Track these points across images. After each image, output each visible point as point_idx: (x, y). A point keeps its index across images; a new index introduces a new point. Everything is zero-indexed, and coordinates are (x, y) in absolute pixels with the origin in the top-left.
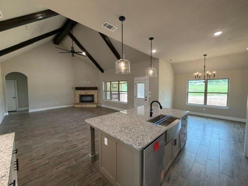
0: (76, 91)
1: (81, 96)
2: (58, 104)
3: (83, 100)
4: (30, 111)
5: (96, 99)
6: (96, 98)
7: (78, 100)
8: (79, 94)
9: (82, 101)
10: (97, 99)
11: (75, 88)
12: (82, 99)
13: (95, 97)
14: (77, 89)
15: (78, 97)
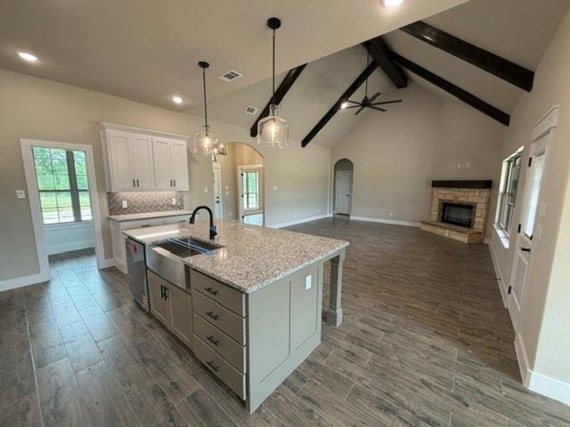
0: (435, 189)
1: (446, 206)
2: (391, 214)
3: (448, 217)
4: (352, 218)
5: (479, 220)
6: (480, 217)
7: (435, 214)
8: (440, 200)
9: (445, 219)
10: (481, 220)
11: (431, 183)
12: (446, 214)
13: (478, 214)
14: (437, 184)
15: (437, 207)
